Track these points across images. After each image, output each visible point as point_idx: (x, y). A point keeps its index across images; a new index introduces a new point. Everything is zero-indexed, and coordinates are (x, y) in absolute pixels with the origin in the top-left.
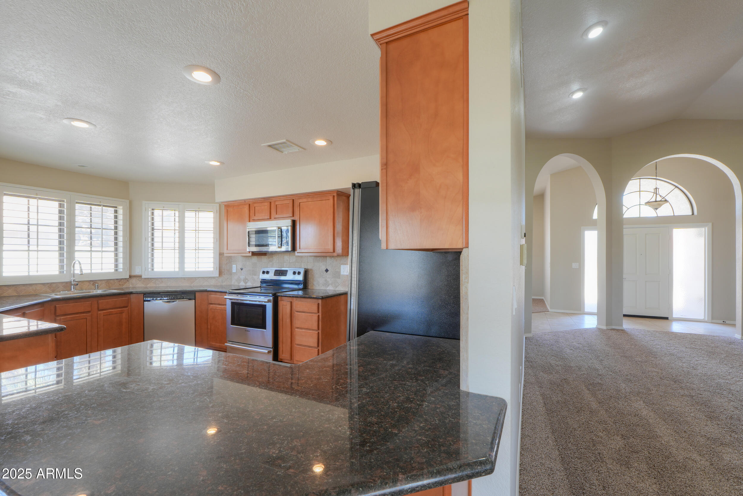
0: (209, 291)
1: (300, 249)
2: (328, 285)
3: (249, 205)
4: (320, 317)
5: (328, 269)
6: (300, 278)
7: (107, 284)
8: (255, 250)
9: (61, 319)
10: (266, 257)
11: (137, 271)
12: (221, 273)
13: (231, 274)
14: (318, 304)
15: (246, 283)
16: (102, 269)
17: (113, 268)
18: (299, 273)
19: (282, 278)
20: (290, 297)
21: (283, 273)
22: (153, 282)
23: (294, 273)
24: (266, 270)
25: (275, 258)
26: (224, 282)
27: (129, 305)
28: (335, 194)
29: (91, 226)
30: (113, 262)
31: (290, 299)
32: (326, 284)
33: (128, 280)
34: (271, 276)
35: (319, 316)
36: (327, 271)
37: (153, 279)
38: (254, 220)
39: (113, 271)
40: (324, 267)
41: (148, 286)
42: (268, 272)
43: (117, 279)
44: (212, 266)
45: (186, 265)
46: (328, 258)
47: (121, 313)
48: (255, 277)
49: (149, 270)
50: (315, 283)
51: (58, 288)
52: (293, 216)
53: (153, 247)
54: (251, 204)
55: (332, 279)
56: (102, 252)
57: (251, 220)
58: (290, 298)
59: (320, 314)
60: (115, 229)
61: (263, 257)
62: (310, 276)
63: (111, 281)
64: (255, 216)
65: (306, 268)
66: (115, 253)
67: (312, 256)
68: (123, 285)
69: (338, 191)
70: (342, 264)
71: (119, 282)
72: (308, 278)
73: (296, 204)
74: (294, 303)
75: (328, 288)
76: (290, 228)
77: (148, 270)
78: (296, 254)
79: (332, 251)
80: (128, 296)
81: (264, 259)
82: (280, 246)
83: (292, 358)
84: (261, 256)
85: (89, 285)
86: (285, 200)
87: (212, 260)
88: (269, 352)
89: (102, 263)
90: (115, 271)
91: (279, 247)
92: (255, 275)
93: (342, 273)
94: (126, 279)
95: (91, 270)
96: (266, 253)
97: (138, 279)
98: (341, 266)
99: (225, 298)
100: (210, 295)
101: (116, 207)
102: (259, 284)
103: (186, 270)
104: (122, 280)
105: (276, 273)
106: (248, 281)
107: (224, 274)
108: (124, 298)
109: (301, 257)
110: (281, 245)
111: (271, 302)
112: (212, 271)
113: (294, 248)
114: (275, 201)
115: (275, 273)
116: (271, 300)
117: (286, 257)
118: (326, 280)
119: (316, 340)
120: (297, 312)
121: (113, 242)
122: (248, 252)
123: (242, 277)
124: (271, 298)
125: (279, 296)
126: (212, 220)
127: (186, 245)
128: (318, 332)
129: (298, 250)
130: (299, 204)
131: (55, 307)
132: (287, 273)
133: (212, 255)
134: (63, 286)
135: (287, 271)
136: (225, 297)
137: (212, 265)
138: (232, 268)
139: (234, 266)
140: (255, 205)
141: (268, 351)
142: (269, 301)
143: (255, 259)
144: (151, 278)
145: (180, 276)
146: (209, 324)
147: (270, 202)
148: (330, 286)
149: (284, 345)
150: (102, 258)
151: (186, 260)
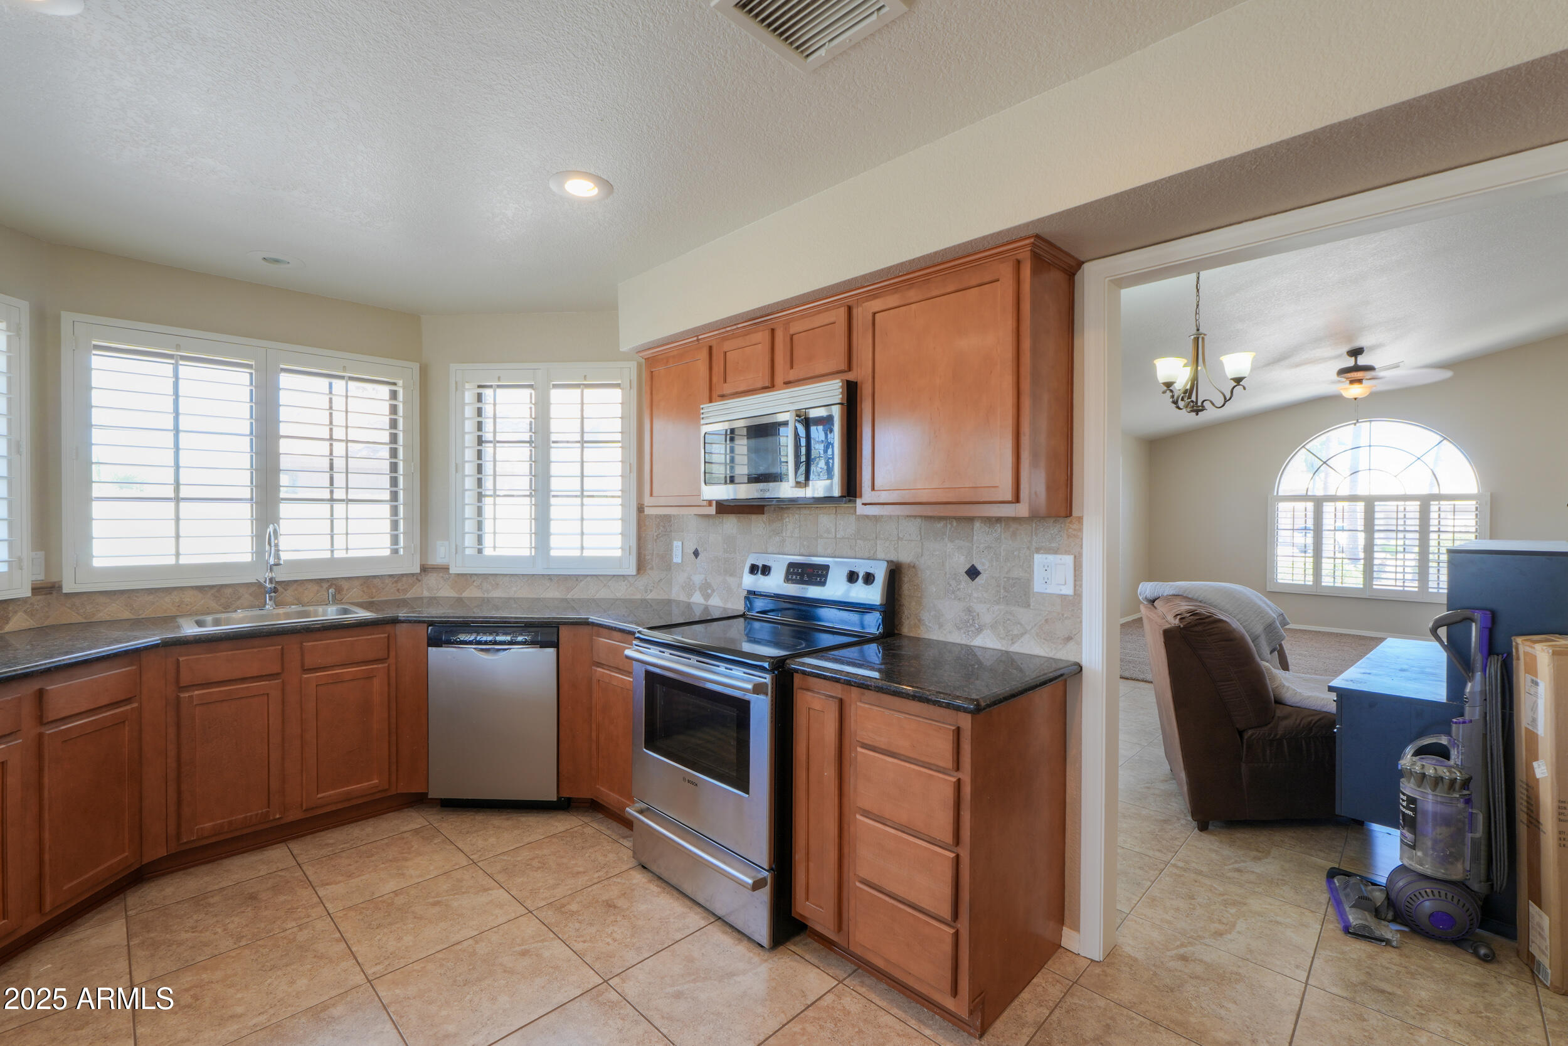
0: (593, 624)
1: (873, 489)
2: (980, 630)
3: (710, 348)
4: (967, 790)
5: (979, 568)
6: (873, 594)
7: (365, 589)
8: (725, 497)
9: (192, 696)
10: (764, 517)
11: (440, 555)
12: (641, 566)
13: (670, 568)
14: (958, 732)
15: (707, 597)
16: (347, 549)
17: (388, 545)
18: (869, 579)
19: (813, 592)
20: (837, 680)
21: (812, 573)
22: (475, 584)
23: (852, 577)
24: (760, 564)
25: (791, 523)
26: (651, 591)
27: (392, 654)
28: (1025, 256)
29: (331, 435)
30: (388, 530)
31: (837, 690)
32: (971, 622)
33: (420, 578)
34: (775, 583)
35: (958, 784)
36: (973, 573)
37: (476, 578)
38: (723, 397)
39: (387, 552)
40: (962, 558)
41: (465, 594)
42: (766, 570)
43: (391, 576)
44: (619, 544)
45: (554, 541)
46: (977, 525)
47: (369, 677)
48: (731, 580)
49: (468, 552)
50: (926, 616)
51: (239, 598)
52: (850, 368)
53: (480, 490)
54: (714, 344)
55: (996, 608)
56: (347, 504)
57: (714, 396)
58: (839, 686)
59: (966, 776)
60: (391, 443)
61: (754, 517)
62: (906, 589)
63: (376, 581)
64: (725, 381)
65: (893, 557)
66: (392, 507)
67: (915, 517)
68: (406, 591)
69: (1037, 236)
70: (1038, 550)
71: (396, 582)
72: (900, 595)
73: (862, 314)
74: (853, 707)
75: (978, 641)
76: (836, 412)
77: (464, 551)
78: (861, 509)
79: (1009, 496)
80: (389, 628)
81: (758, 525)
82: (802, 479)
83: (845, 927)
84: (749, 516)
85: (318, 592)
86: (819, 312)
87: (618, 527)
88: (757, 885)
89: (347, 534)
90: (391, 553)
91: (798, 484)
92: (731, 575)
93: (1038, 586)
94: (413, 575)
95: (332, 551)
96: (763, 506)
97: (441, 575)
98: (1036, 556)
99: (627, 657)
100: (599, 635)
101: (395, 384)
102: (739, 606)
103: (553, 553)
104: (404, 579)
105: (793, 573)
106: (713, 591)
107: (652, 569)
108: (379, 636)
109: (876, 519)
110: (807, 478)
111: (767, 694)
112: (620, 559)
113: (851, 488)
114: (787, 324)
115: (788, 573)
116: (766, 684)
117: (826, 520)
118: (969, 610)
119: (947, 891)
120: (865, 746)
121: (388, 477)
122: (705, 503)
123: (698, 579)
124: (767, 679)
125: (797, 671)
126: (618, 411)
127: (555, 484)
128: (958, 856)
129: (867, 494)
130: (870, 318)
131: (178, 661)
132: (826, 576)
133: (618, 512)
134: (251, 594)
135: (826, 568)
136: (628, 652)
137: (618, 541)
138: (671, 550)
139: (677, 545)
140: (727, 346)
141: (754, 883)
142: (758, 689)
143: (731, 523)
144: (471, 575)
145: (539, 570)
146: (594, 726)
147: (773, 330)
148: (987, 632)
149: (811, 865)
150: (347, 518)
151: (554, 527)
